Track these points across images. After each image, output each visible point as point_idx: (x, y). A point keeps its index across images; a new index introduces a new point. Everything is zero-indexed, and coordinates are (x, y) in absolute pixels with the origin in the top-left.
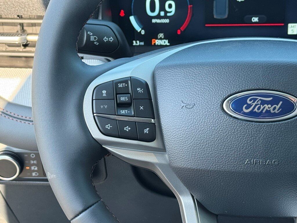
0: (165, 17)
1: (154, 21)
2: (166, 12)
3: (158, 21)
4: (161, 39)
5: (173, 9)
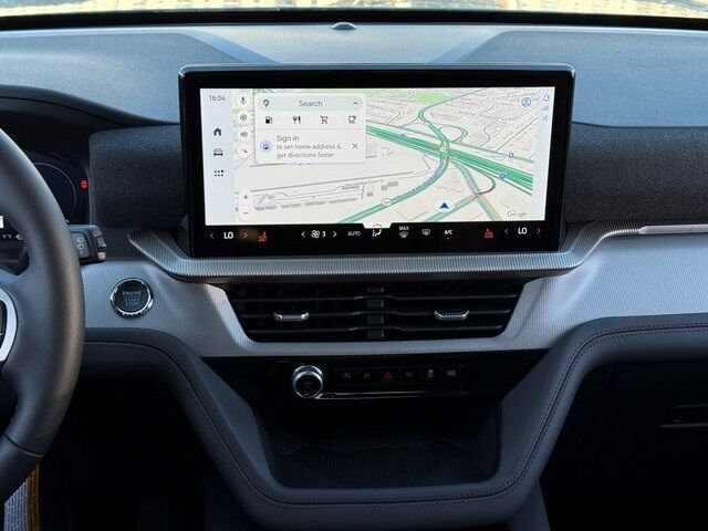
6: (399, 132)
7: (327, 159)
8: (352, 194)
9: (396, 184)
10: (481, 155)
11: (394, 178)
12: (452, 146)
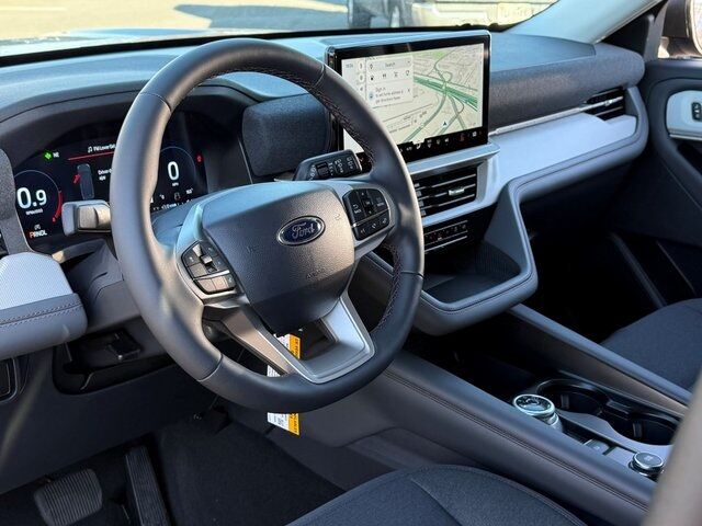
0: (38, 207)
1: (28, 213)
2: (38, 202)
3: (32, 212)
4: (38, 230)
5: (45, 198)
6: (426, 78)
7: (397, 101)
8: (408, 122)
9: (425, 113)
10: (458, 89)
11: (424, 110)
12: (448, 85)
